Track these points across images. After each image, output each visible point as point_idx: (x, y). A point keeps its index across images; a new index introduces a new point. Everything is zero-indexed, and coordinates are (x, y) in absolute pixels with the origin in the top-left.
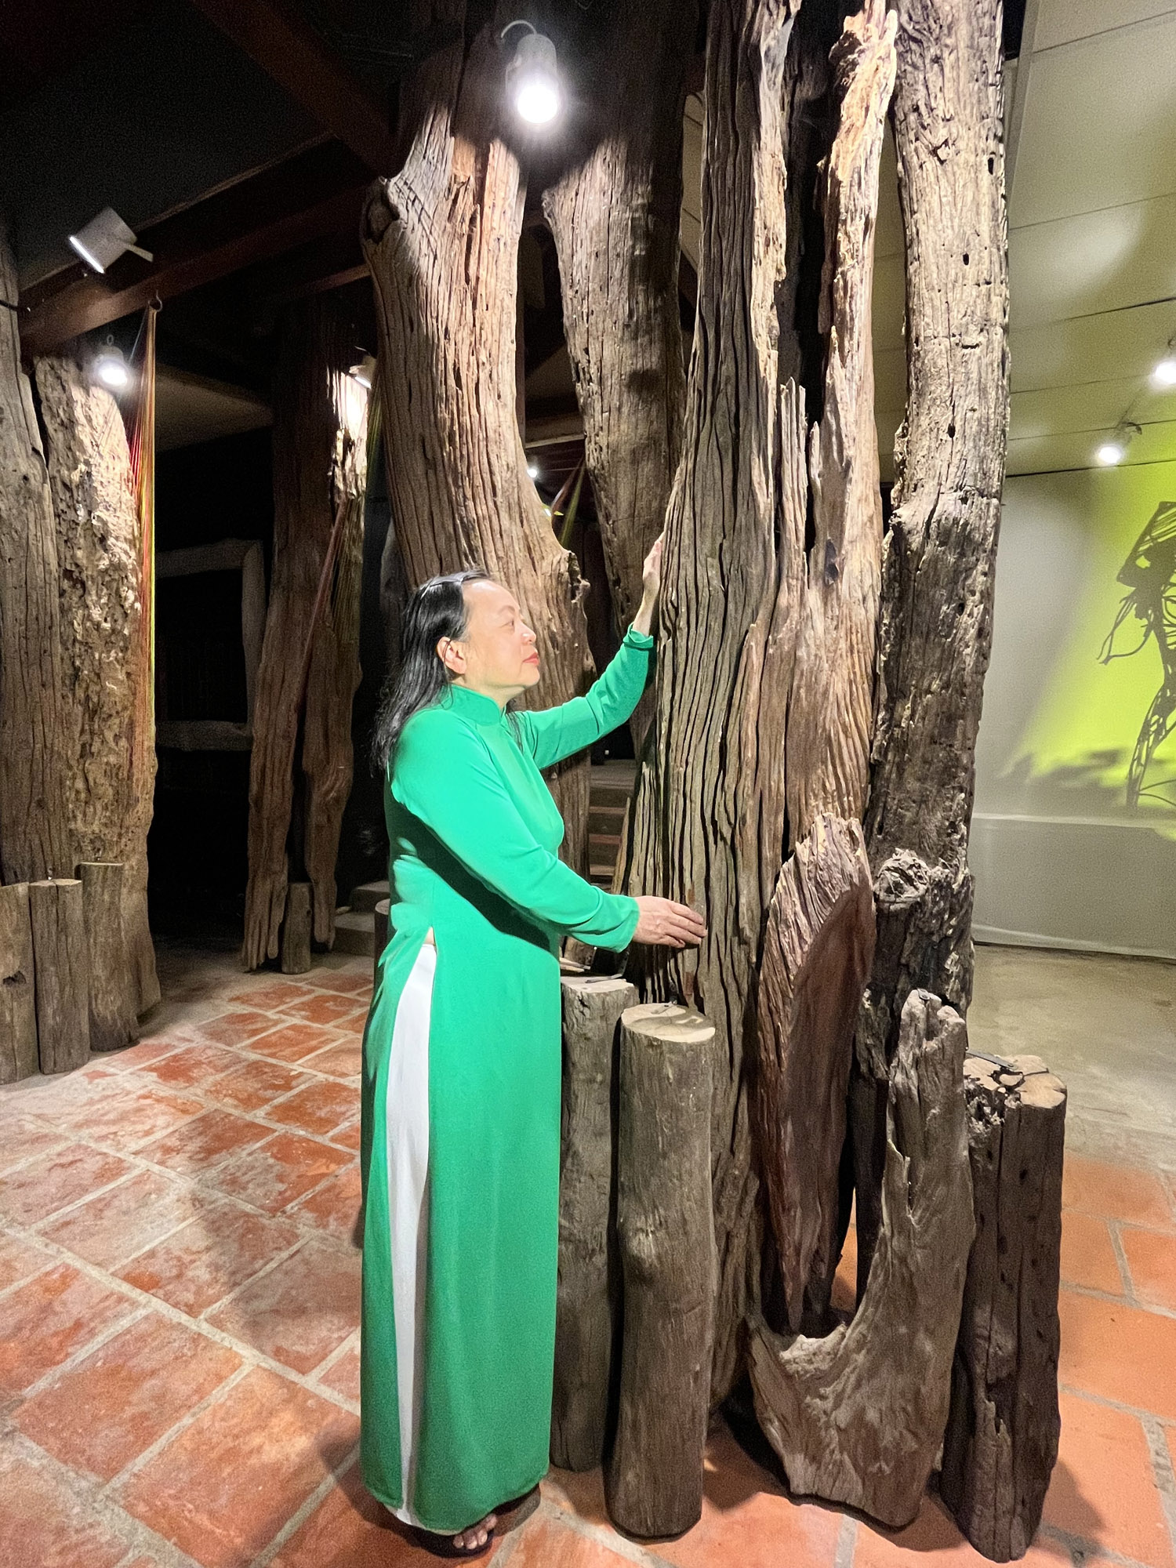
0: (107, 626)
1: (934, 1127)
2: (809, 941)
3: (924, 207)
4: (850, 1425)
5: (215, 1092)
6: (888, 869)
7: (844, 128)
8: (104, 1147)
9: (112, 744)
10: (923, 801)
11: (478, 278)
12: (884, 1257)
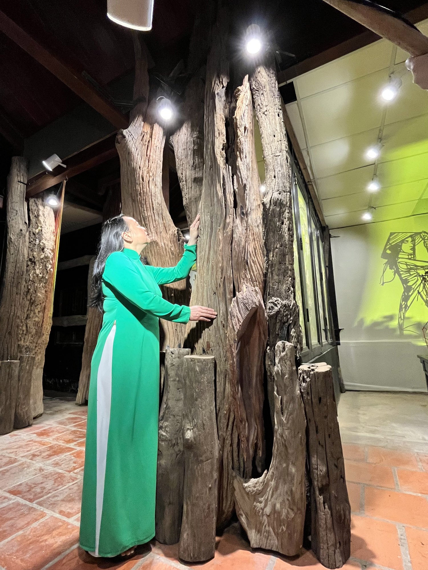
0: (41, 275)
1: (287, 382)
2: (242, 322)
3: (263, 126)
4: (271, 513)
5: (57, 439)
6: (269, 303)
7: (237, 108)
8: (11, 455)
9: (37, 314)
10: (279, 282)
11: (150, 155)
12: (277, 438)
